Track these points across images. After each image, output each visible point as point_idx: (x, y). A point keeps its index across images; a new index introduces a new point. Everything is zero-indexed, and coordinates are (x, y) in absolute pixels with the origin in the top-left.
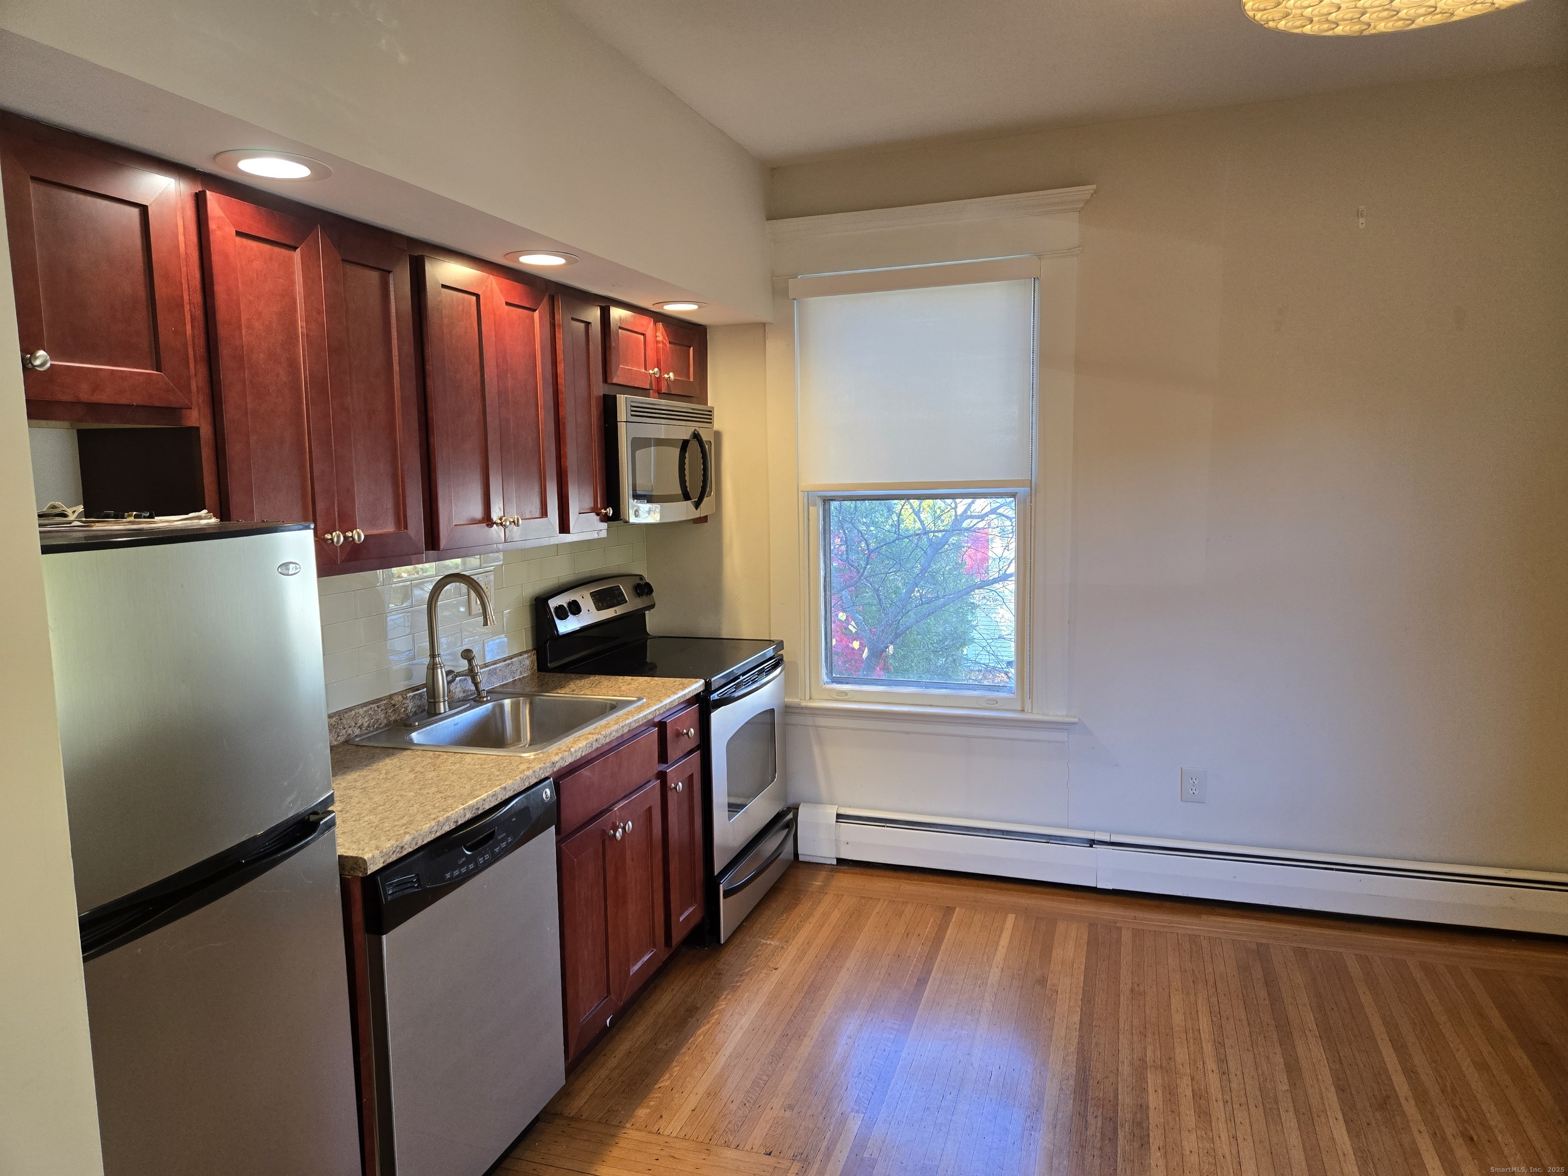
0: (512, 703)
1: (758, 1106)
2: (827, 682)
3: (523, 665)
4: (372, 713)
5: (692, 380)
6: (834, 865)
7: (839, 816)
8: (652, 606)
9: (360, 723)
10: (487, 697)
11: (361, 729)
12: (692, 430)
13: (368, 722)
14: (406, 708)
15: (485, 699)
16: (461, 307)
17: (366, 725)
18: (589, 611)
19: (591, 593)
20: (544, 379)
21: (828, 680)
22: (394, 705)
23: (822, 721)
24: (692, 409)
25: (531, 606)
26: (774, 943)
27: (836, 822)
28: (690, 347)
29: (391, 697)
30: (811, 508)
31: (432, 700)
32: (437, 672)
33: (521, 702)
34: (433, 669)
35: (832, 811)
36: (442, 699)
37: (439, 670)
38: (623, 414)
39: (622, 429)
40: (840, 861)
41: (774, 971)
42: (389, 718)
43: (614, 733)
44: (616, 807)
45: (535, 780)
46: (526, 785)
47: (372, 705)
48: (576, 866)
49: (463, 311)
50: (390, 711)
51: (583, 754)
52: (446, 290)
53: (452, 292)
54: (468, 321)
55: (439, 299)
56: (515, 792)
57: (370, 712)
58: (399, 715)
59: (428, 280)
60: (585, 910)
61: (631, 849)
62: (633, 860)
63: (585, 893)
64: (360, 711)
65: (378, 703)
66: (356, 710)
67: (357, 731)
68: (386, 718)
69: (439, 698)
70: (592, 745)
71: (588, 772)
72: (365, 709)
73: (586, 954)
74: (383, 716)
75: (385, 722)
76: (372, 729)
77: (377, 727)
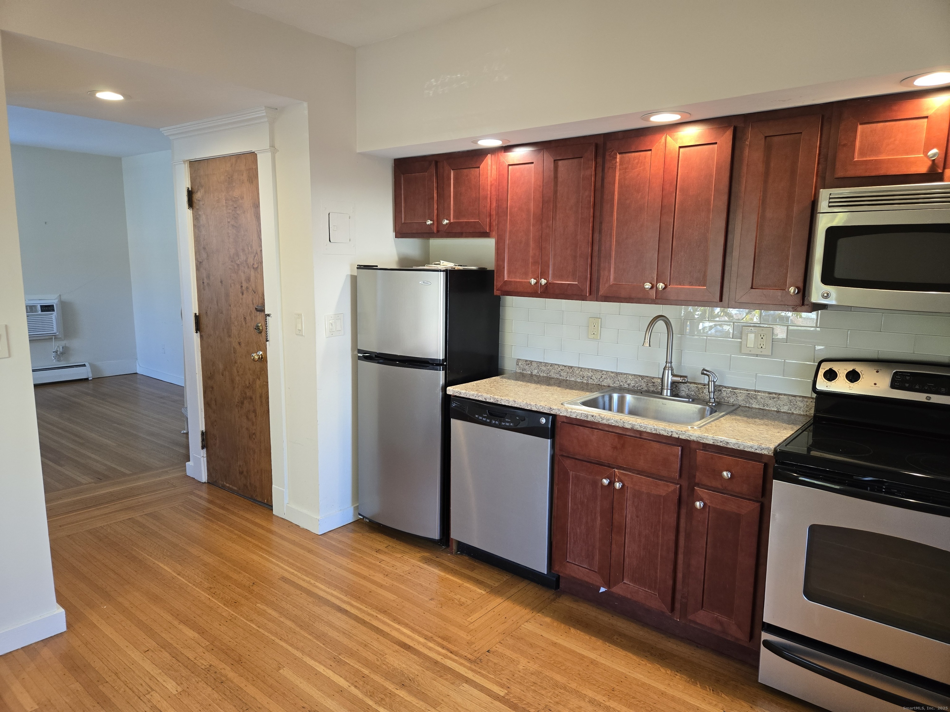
9: (629, 382)
10: (713, 403)
11: (629, 385)
16: (636, 161)
17: (632, 385)
18: (874, 384)
19: (895, 372)
29: (653, 378)
36: (666, 388)
38: (819, 206)
42: (649, 388)
43: (612, 421)
44: (617, 469)
45: (536, 410)
46: (529, 408)
47: (638, 377)
48: (572, 476)
49: (638, 163)
50: (650, 384)
51: (578, 417)
52: (624, 155)
53: (629, 154)
54: (642, 168)
55: (614, 162)
56: (521, 407)
57: (636, 380)
58: (656, 389)
59: (607, 154)
60: (579, 506)
61: (636, 509)
62: (637, 517)
63: (581, 497)
64: (630, 377)
65: (643, 377)
66: (627, 375)
67: (626, 386)
68: (647, 387)
69: (664, 387)
70: (587, 416)
71: (587, 431)
72: (633, 377)
73: (578, 531)
74: (645, 385)
75: (646, 388)
76: (636, 388)
77: (640, 390)
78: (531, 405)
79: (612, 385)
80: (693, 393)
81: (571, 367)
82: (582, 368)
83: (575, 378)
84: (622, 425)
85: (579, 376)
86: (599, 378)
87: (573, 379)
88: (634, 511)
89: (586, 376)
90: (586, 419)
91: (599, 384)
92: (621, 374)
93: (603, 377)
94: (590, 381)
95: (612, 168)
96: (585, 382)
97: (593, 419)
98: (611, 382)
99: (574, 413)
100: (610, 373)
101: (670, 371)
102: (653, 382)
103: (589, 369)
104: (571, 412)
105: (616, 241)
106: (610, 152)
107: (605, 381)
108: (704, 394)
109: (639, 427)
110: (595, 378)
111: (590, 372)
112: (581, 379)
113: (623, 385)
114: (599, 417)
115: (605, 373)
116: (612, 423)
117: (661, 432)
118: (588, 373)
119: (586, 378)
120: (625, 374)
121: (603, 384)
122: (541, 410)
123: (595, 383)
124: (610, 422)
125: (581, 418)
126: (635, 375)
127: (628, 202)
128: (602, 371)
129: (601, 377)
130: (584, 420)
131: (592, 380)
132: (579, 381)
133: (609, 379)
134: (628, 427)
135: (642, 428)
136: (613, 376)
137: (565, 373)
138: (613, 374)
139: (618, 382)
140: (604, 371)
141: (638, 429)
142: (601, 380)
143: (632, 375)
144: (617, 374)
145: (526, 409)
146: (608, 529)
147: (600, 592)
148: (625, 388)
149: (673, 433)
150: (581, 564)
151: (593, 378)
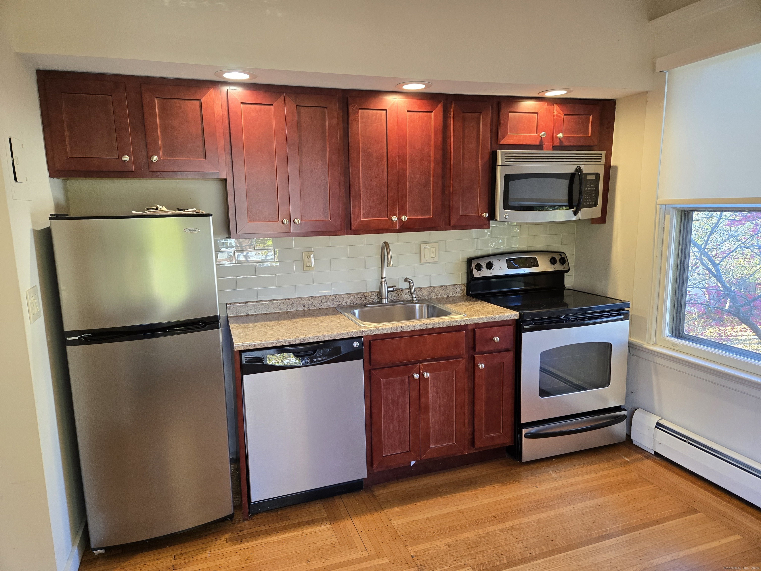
0: (420, 306)
1: (438, 536)
2: (669, 336)
3: (455, 291)
4: (353, 298)
5: (590, 135)
6: (652, 454)
7: (659, 425)
8: (568, 271)
9: (346, 301)
10: (416, 301)
11: (346, 303)
12: (575, 167)
13: (350, 301)
14: (373, 299)
15: (415, 302)
16: (374, 117)
17: (349, 302)
18: (501, 268)
19: (507, 260)
20: (435, 147)
21: (670, 334)
22: (366, 297)
23: (658, 360)
24: (577, 154)
25: (467, 261)
26: (554, 475)
27: (656, 427)
28: (590, 115)
29: (365, 293)
30: (666, 216)
31: (380, 297)
32: (383, 285)
33: (424, 306)
34: (381, 284)
35: (655, 419)
36: (384, 298)
37: (384, 285)
38: (499, 162)
39: (499, 169)
40: (656, 454)
41: (535, 487)
42: (363, 301)
43: (418, 327)
44: (420, 363)
45: (348, 337)
46: (341, 337)
47: (353, 295)
48: (383, 383)
49: (376, 119)
50: (363, 299)
51: (389, 332)
52: (363, 111)
53: (368, 111)
54: (379, 124)
55: (357, 115)
56: (332, 339)
57: (352, 297)
58: (368, 301)
59: (350, 108)
60: (391, 406)
61: (436, 388)
62: (438, 393)
63: (392, 398)
64: (347, 296)
65: (357, 294)
66: (344, 295)
67: (344, 304)
68: (361, 301)
69: (383, 297)
70: (397, 329)
71: (395, 341)
72: (349, 295)
73: (391, 426)
74: (359, 300)
75: (360, 303)
76: (352, 304)
77: (355, 304)
78: (342, 334)
79: (332, 307)
80: (395, 298)
81: (291, 299)
82: (301, 298)
83: (296, 308)
84: (425, 327)
85: (300, 306)
86: (319, 303)
87: (294, 310)
88: (435, 390)
89: (306, 304)
90: (396, 332)
91: (320, 308)
92: (338, 295)
93: (323, 302)
94: (311, 308)
95: (356, 120)
96: (307, 309)
97: (402, 330)
98: (330, 304)
99: (385, 329)
100: (329, 296)
101: (386, 284)
102: (365, 296)
103: (308, 297)
104: (382, 329)
105: (363, 183)
106: (352, 106)
107: (325, 304)
108: (402, 297)
109: (438, 325)
110: (315, 304)
111: (310, 300)
112: (302, 308)
113: (341, 304)
114: (406, 326)
115: (324, 298)
116: (418, 328)
117: (454, 324)
118: (308, 301)
119: (307, 306)
120: (341, 295)
121: (323, 307)
122: (354, 336)
123: (316, 308)
124: (416, 328)
125: (392, 332)
126: (349, 294)
127: (370, 150)
128: (321, 297)
129: (321, 302)
130: (394, 332)
131: (312, 306)
132: (300, 310)
133: (328, 302)
134: (430, 328)
135: (440, 325)
136: (332, 299)
137: (285, 306)
138: (332, 297)
139: (337, 303)
140: (323, 296)
141: (437, 327)
142: (321, 305)
143: (348, 294)
144: (335, 296)
145: (337, 339)
146: (417, 413)
147: (411, 466)
148: (343, 306)
149: (462, 322)
150: (395, 452)
151: (313, 304)
